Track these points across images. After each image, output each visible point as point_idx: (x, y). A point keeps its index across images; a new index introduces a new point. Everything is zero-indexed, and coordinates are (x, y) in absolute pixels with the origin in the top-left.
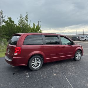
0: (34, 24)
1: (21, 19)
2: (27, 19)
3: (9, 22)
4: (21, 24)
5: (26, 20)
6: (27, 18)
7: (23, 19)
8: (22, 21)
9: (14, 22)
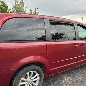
0: (31, 10)
1: (16, 4)
2: (23, 4)
3: (2, 6)
4: (15, 9)
5: (21, 5)
6: (22, 2)
7: (18, 3)
8: (16, 6)
9: (8, 7)
